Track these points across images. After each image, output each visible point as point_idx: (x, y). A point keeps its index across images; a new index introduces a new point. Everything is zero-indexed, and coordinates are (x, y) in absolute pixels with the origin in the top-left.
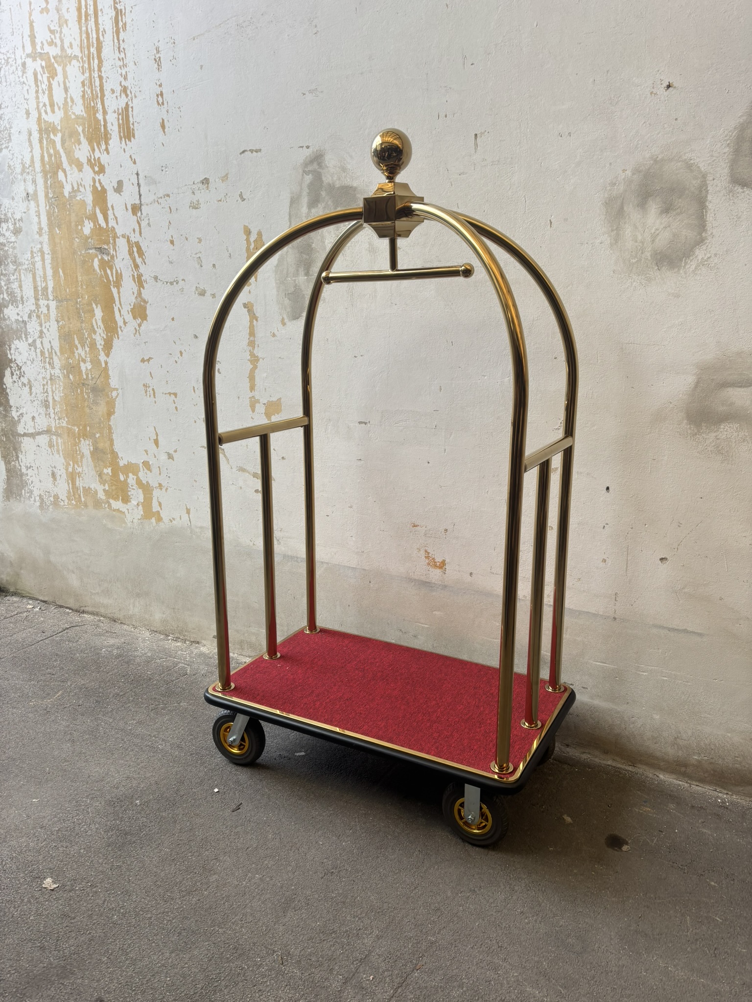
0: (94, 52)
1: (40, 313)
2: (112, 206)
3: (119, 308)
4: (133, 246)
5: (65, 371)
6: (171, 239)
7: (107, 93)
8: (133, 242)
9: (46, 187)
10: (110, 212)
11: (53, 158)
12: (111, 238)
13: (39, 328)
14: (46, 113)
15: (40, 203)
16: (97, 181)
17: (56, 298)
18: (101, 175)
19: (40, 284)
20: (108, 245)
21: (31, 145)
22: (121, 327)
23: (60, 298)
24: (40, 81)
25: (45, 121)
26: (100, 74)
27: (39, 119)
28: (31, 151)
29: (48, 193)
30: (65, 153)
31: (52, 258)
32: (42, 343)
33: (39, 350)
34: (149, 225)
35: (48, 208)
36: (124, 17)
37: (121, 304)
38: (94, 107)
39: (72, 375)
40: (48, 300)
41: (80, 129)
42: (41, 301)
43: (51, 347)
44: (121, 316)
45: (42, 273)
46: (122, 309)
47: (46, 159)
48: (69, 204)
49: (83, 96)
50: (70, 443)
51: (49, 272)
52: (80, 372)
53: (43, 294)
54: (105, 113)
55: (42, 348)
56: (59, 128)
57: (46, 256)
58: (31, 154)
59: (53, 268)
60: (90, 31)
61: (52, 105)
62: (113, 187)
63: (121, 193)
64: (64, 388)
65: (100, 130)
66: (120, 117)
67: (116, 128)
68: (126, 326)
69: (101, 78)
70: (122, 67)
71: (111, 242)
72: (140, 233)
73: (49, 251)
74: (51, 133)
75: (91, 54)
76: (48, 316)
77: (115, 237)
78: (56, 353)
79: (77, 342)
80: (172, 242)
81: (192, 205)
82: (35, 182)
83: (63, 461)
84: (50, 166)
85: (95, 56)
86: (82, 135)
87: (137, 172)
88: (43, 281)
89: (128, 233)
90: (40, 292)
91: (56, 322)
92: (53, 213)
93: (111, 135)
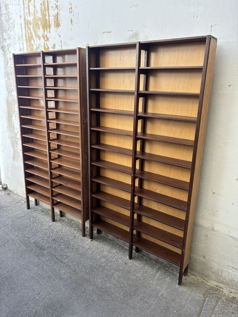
7: (50, 8)
9: (27, 46)
11: (30, 35)
14: (27, 16)
16: (46, 44)
18: (47, 42)
21: (22, 29)
24: (25, 3)
25: (27, 20)
27: (25, 19)
30: (34, 32)
38: (45, 14)
41: (40, 23)
47: (27, 35)
49: (41, 10)
54: (49, 16)
56: (32, 22)
58: (22, 33)
61: (29, 13)
62: (52, 46)
63: (55, 49)
65: (47, 23)
66: (55, 18)
67: (53, 22)
69: (48, 2)
74: (29, 24)
82: (23, 44)
84: (28, 38)
86: (40, 25)
87: (61, 40)
93: (51, 25)
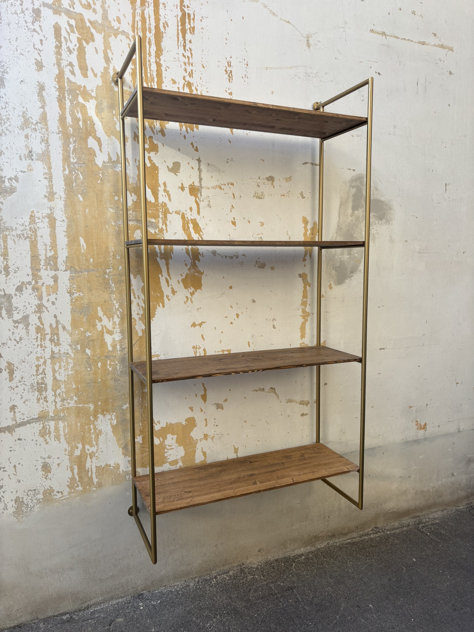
0: (151, 38)
1: (40, 284)
2: (165, 184)
3: (166, 278)
4: (188, 223)
5: (79, 346)
6: (233, 220)
8: (189, 219)
9: (66, 151)
10: (161, 189)
11: (81, 123)
12: (160, 213)
13: (37, 302)
14: (73, 73)
15: (53, 165)
17: (70, 268)
18: (153, 153)
19: (44, 252)
20: (155, 219)
21: (43, 101)
22: (167, 296)
23: (77, 268)
24: (65, 38)
25: (69, 81)
26: (158, 60)
27: (60, 76)
28: (43, 107)
29: (69, 157)
31: (69, 226)
32: (40, 318)
33: (35, 326)
34: (209, 206)
35: (67, 172)
36: (192, 21)
37: (169, 275)
39: (89, 349)
40: (57, 269)
42: (42, 271)
43: (57, 322)
44: (168, 286)
45: (48, 241)
46: (171, 279)
47: (69, 120)
48: (102, 174)
50: (79, 424)
51: (62, 240)
52: (103, 344)
53: (47, 264)
55: (39, 324)
56: (94, 94)
57: (58, 223)
58: (42, 110)
59: (68, 236)
60: (147, 16)
61: (83, 68)
62: (168, 167)
63: (177, 174)
64: (75, 364)
68: (174, 295)
69: (159, 65)
70: (187, 65)
71: (161, 216)
72: (199, 213)
73: (65, 219)
74: (80, 96)
75: (147, 39)
76: (54, 289)
77: (166, 212)
78: (64, 328)
79: (100, 313)
80: (234, 223)
81: (257, 195)
82: (47, 141)
83: (66, 446)
84: (74, 130)
85: (153, 42)
87: (199, 158)
88: (50, 250)
89: (183, 211)
90: (42, 262)
91: (69, 294)
92: (76, 179)
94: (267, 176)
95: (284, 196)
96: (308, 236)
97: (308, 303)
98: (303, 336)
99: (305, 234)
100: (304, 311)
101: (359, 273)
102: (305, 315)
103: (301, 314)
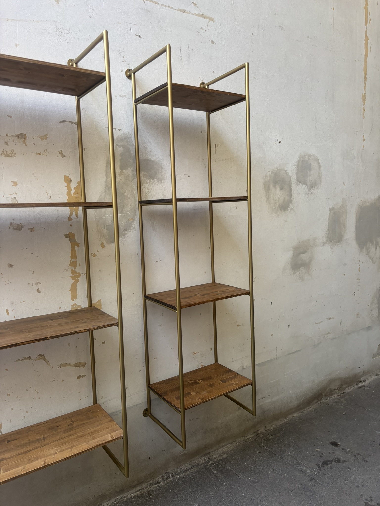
94: (17, 134)
95: (40, 154)
96: (72, 195)
97: (78, 263)
98: (74, 297)
99: (69, 194)
100: (73, 272)
101: (133, 230)
102: (75, 276)
103: (71, 275)
